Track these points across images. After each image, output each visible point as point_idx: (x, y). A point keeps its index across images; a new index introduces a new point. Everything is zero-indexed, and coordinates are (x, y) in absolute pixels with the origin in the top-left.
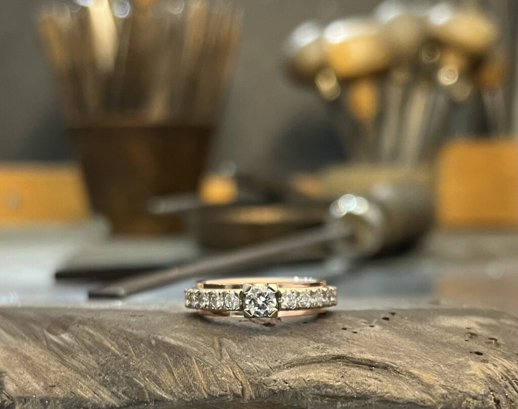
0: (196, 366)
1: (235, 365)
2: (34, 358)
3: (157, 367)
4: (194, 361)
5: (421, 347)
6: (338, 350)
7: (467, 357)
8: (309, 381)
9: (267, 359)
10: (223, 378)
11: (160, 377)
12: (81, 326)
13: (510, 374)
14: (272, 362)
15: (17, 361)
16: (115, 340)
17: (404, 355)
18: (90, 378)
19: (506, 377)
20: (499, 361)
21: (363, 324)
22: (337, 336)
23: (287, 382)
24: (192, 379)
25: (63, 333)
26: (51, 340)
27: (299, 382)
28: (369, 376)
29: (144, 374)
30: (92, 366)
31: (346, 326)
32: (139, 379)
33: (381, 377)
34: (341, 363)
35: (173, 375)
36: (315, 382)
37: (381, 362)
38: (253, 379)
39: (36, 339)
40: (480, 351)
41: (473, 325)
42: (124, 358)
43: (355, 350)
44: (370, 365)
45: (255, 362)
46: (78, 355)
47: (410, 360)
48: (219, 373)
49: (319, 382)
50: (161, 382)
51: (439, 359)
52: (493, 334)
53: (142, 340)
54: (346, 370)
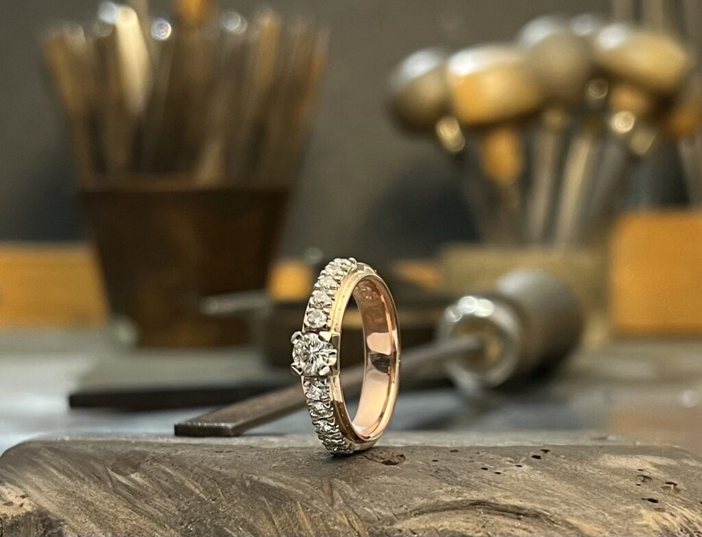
0: (302, 513)
1: (350, 511)
2: (97, 503)
3: (253, 514)
4: (299, 506)
5: (581, 492)
6: (478, 494)
7: (638, 504)
8: (442, 531)
9: (390, 504)
10: (336, 527)
11: (257, 526)
12: (155, 464)
13: (692, 525)
14: (395, 508)
15: (77, 507)
16: (200, 480)
17: (560, 500)
18: (168, 528)
19: (686, 529)
20: (678, 509)
21: (508, 463)
22: (475, 477)
23: (415, 532)
24: (297, 527)
25: (133, 473)
26: (118, 481)
27: (430, 532)
28: (516, 526)
29: (237, 522)
30: (170, 512)
31: (486, 466)
32: (231, 528)
33: (531, 528)
34: (480, 510)
35: (274, 523)
36: (450, 532)
37: (531, 509)
38: (374, 529)
39: (100, 480)
40: (655, 497)
41: (647, 466)
42: (211, 504)
43: (499, 494)
44: (518, 513)
45: (375, 507)
46: (153, 499)
47: (567, 507)
48: (331, 521)
49: (454, 532)
50: (258, 532)
51: (604, 507)
52: (671, 478)
53: (233, 481)
54: (488, 519)
